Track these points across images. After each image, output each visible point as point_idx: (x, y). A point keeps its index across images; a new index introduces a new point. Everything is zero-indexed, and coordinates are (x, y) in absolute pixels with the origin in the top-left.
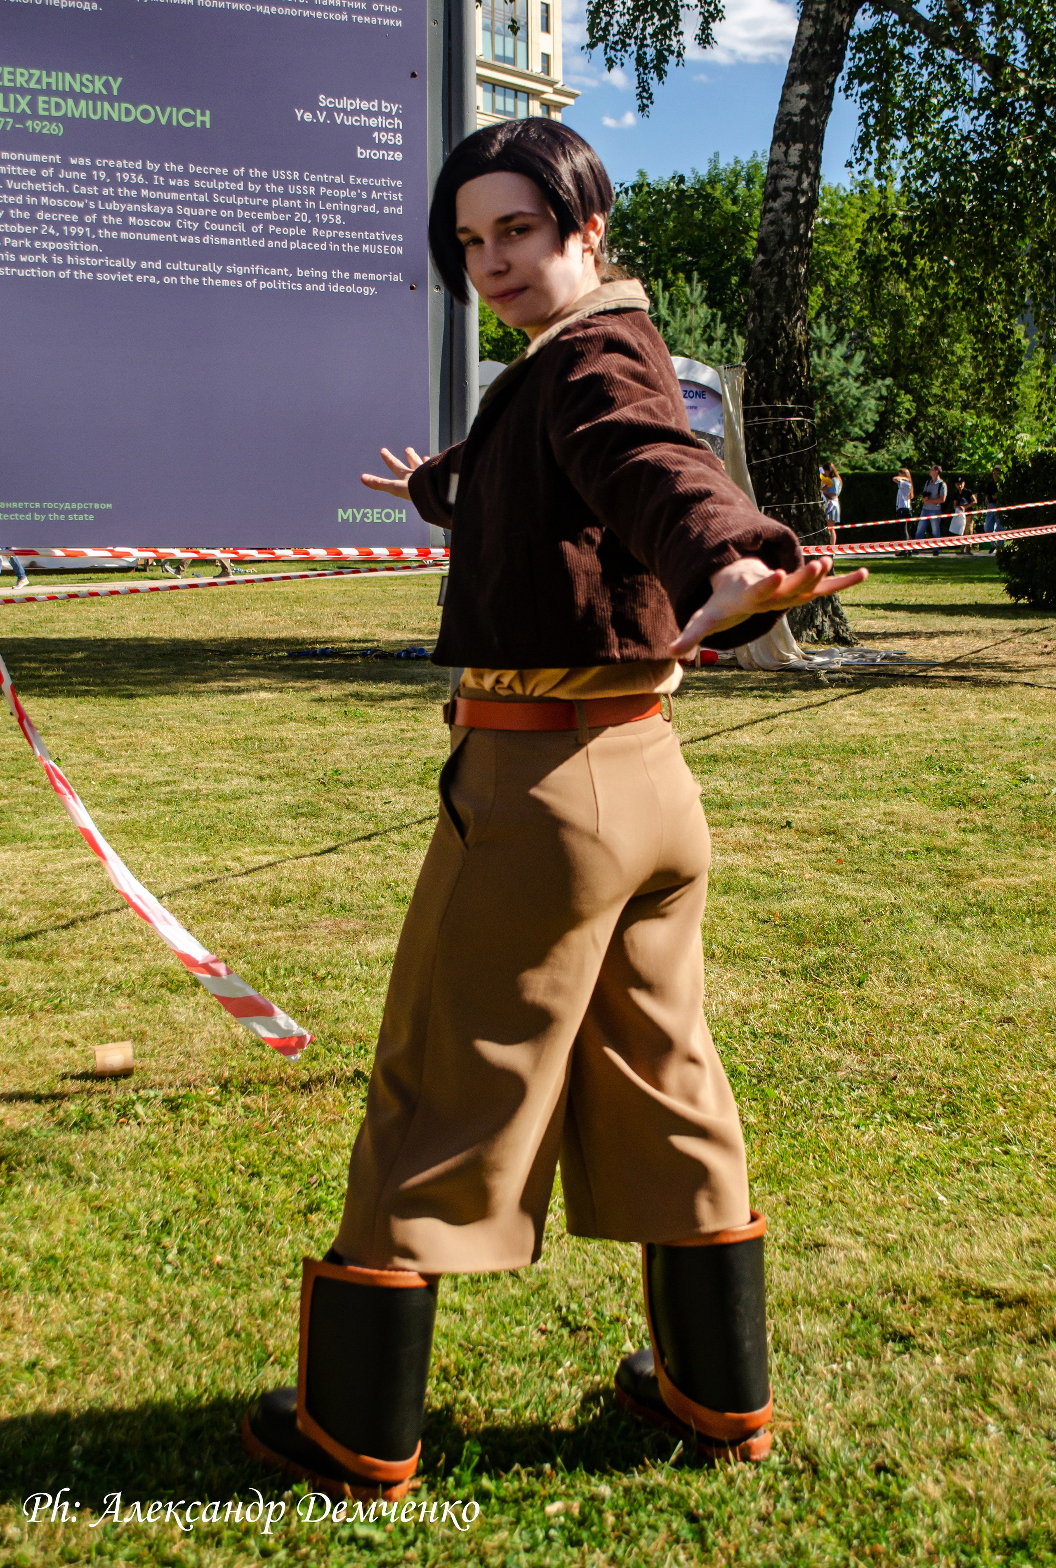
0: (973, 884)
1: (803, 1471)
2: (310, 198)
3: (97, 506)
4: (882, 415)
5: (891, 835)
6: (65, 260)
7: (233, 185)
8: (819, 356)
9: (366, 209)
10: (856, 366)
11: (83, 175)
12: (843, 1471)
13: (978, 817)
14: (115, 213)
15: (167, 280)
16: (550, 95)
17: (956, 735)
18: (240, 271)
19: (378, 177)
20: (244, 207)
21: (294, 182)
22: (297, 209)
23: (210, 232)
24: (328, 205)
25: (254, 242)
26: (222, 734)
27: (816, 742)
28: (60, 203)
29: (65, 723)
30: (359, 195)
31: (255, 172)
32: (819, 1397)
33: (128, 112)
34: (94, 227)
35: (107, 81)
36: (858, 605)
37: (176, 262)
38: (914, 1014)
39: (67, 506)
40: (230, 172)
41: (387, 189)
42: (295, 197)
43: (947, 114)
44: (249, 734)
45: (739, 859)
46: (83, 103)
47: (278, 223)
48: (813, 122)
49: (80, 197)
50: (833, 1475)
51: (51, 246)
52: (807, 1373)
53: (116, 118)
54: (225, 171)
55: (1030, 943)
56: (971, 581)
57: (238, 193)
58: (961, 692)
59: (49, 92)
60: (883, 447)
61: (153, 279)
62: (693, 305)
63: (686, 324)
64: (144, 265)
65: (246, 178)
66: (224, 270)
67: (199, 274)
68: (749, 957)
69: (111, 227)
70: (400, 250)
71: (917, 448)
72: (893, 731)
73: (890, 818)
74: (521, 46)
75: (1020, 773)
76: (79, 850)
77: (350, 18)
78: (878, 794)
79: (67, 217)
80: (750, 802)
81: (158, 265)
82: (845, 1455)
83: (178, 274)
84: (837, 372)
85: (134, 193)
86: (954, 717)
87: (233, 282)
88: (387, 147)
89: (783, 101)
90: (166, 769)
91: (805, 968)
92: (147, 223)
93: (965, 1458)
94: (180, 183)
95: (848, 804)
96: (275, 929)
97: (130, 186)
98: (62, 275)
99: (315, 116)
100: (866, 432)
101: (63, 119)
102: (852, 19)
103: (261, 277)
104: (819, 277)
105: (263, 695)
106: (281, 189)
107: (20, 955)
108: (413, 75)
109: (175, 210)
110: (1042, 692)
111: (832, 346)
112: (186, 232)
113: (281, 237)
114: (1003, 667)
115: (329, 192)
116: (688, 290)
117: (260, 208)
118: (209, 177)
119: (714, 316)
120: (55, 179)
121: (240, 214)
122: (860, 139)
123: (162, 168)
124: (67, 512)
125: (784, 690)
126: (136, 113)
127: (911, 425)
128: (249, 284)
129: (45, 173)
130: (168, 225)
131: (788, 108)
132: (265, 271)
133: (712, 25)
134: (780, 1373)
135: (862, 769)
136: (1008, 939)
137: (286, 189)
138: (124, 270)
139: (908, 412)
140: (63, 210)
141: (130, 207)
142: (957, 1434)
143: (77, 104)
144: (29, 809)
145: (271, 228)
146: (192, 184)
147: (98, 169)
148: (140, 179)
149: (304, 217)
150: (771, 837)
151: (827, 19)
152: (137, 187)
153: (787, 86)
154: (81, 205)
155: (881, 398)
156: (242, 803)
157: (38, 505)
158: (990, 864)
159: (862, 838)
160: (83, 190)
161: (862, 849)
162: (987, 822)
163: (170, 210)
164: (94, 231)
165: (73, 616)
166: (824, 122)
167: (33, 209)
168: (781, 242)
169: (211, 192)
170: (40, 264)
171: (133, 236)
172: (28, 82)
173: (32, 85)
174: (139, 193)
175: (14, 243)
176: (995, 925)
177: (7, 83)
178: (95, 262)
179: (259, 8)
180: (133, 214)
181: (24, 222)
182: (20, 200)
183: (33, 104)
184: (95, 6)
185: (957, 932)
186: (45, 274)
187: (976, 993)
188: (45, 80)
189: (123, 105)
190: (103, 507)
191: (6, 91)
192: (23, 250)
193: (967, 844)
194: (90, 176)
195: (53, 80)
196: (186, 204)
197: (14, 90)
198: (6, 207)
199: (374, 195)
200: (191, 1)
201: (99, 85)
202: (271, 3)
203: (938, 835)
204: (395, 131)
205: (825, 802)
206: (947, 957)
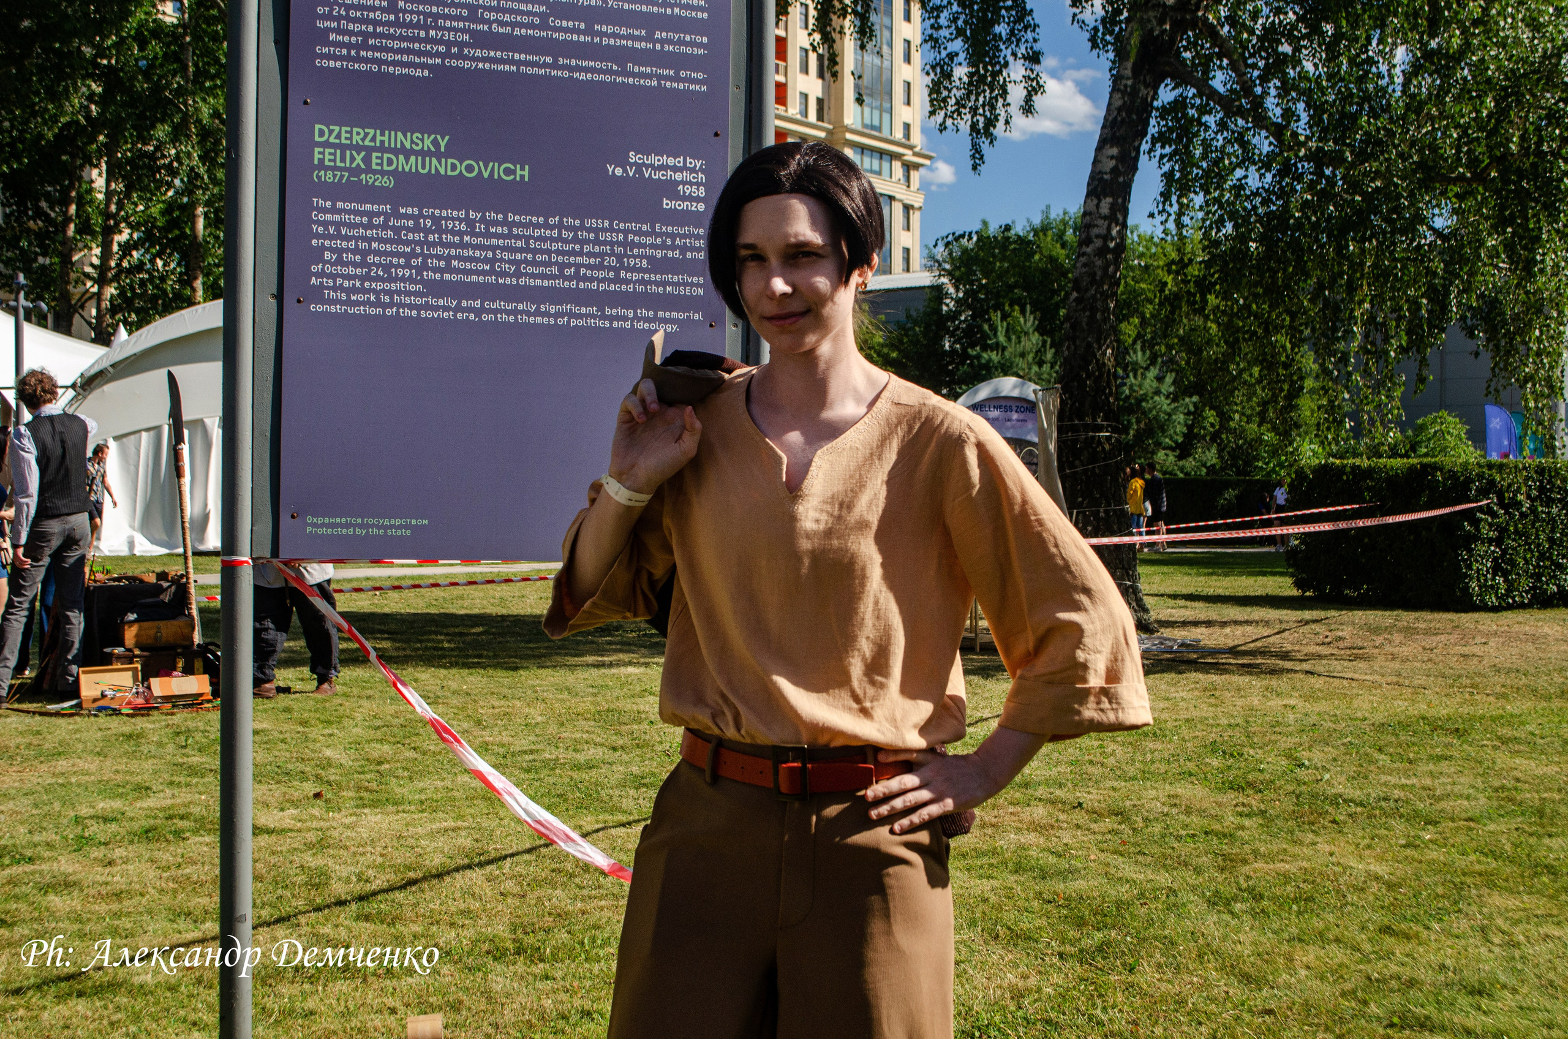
0: (1245, 869)
2: (619, 244)
3: (414, 522)
4: (1190, 428)
5: (1172, 817)
6: (392, 298)
7: (548, 232)
8: (1135, 377)
9: (670, 254)
10: (1168, 386)
11: (411, 223)
13: (1254, 802)
14: (439, 258)
15: (485, 317)
16: (909, 157)
17: (1239, 721)
18: (553, 309)
19: (682, 226)
20: (558, 252)
21: (604, 230)
22: (607, 254)
23: (526, 274)
24: (635, 251)
25: (566, 283)
26: (588, 706)
28: (389, 248)
29: (454, 693)
30: (664, 242)
31: (568, 221)
33: (454, 167)
34: (420, 270)
35: (436, 139)
36: (1162, 595)
37: (494, 301)
38: (1181, 1002)
39: (387, 522)
40: (546, 221)
41: (690, 236)
42: (605, 243)
43: (1239, 173)
44: (613, 706)
45: (1032, 838)
46: (413, 159)
47: (589, 267)
48: (1121, 179)
49: (407, 243)
51: (380, 286)
53: (442, 172)
54: (541, 220)
55: (1294, 931)
56: (1264, 574)
57: (553, 240)
58: (1247, 679)
59: (382, 149)
60: (1190, 455)
61: (472, 317)
62: (1026, 333)
63: (1020, 349)
64: (464, 303)
65: (560, 226)
66: (538, 308)
67: (515, 312)
68: (1030, 938)
69: (435, 270)
70: (701, 292)
71: (1220, 457)
72: (1183, 715)
73: (1173, 800)
74: (886, 116)
75: (1296, 759)
76: (441, 815)
77: (659, 84)
78: (1164, 776)
79: (395, 260)
80: (1047, 782)
81: (478, 304)
83: (496, 312)
84: (1151, 391)
85: (457, 239)
86: (1240, 702)
87: (546, 319)
88: (690, 198)
89: (1096, 162)
90: (532, 738)
91: (1081, 951)
92: (468, 266)
94: (499, 230)
95: (1137, 785)
96: (601, 898)
97: (454, 233)
98: (389, 312)
99: (625, 171)
100: (1176, 442)
101: (394, 173)
102: (1156, 93)
103: (572, 315)
104: (1136, 310)
105: (631, 670)
106: (592, 236)
107: (367, 918)
108: (716, 135)
109: (494, 254)
110: (1321, 680)
111: (1147, 369)
112: (505, 274)
113: (591, 279)
114: (1285, 656)
115: (636, 239)
116: (1022, 320)
117: (573, 253)
118: (527, 225)
119: (1044, 342)
120: (385, 227)
121: (554, 258)
122: (1162, 194)
123: (484, 216)
124: (386, 528)
126: (461, 168)
127: (1215, 437)
128: (560, 321)
129: (376, 221)
130: (487, 268)
131: (1099, 167)
132: (576, 310)
133: (1034, 98)
136: (1275, 926)
137: (597, 236)
138: (446, 309)
139: (1212, 425)
140: (392, 254)
141: (453, 252)
143: (407, 160)
144: (406, 774)
145: (583, 271)
146: (510, 230)
147: (425, 218)
149: (612, 261)
150: (1062, 817)
151: (1135, 92)
152: (461, 234)
153: (1099, 149)
154: (408, 250)
155: (1189, 413)
156: (594, 771)
157: (359, 521)
158: (1262, 849)
159: (1146, 820)
160: (410, 236)
161: (1146, 831)
162: (1263, 807)
163: (490, 254)
164: (419, 273)
165: (481, 594)
166: (1131, 180)
167: (364, 253)
168: (1093, 281)
169: (527, 238)
170: (368, 303)
171: (454, 278)
172: (363, 140)
173: (367, 143)
174: (462, 239)
175: (346, 284)
176: (1263, 911)
177: (344, 141)
178: (419, 301)
179: (576, 75)
180: (455, 258)
181: (355, 265)
182: (352, 244)
183: (367, 160)
184: (426, 73)
185: (1227, 917)
186: (373, 311)
187: (1240, 982)
188: (379, 138)
189: (450, 161)
190: (420, 522)
191: (343, 148)
192: (354, 290)
193: (1243, 828)
194: (417, 224)
195: (386, 139)
196: (504, 249)
197: (351, 147)
198: (339, 251)
199: (678, 241)
200: (514, 68)
201: (428, 142)
202: (587, 70)
203: (1217, 818)
204: (698, 184)
205: (1115, 784)
206: (1215, 944)
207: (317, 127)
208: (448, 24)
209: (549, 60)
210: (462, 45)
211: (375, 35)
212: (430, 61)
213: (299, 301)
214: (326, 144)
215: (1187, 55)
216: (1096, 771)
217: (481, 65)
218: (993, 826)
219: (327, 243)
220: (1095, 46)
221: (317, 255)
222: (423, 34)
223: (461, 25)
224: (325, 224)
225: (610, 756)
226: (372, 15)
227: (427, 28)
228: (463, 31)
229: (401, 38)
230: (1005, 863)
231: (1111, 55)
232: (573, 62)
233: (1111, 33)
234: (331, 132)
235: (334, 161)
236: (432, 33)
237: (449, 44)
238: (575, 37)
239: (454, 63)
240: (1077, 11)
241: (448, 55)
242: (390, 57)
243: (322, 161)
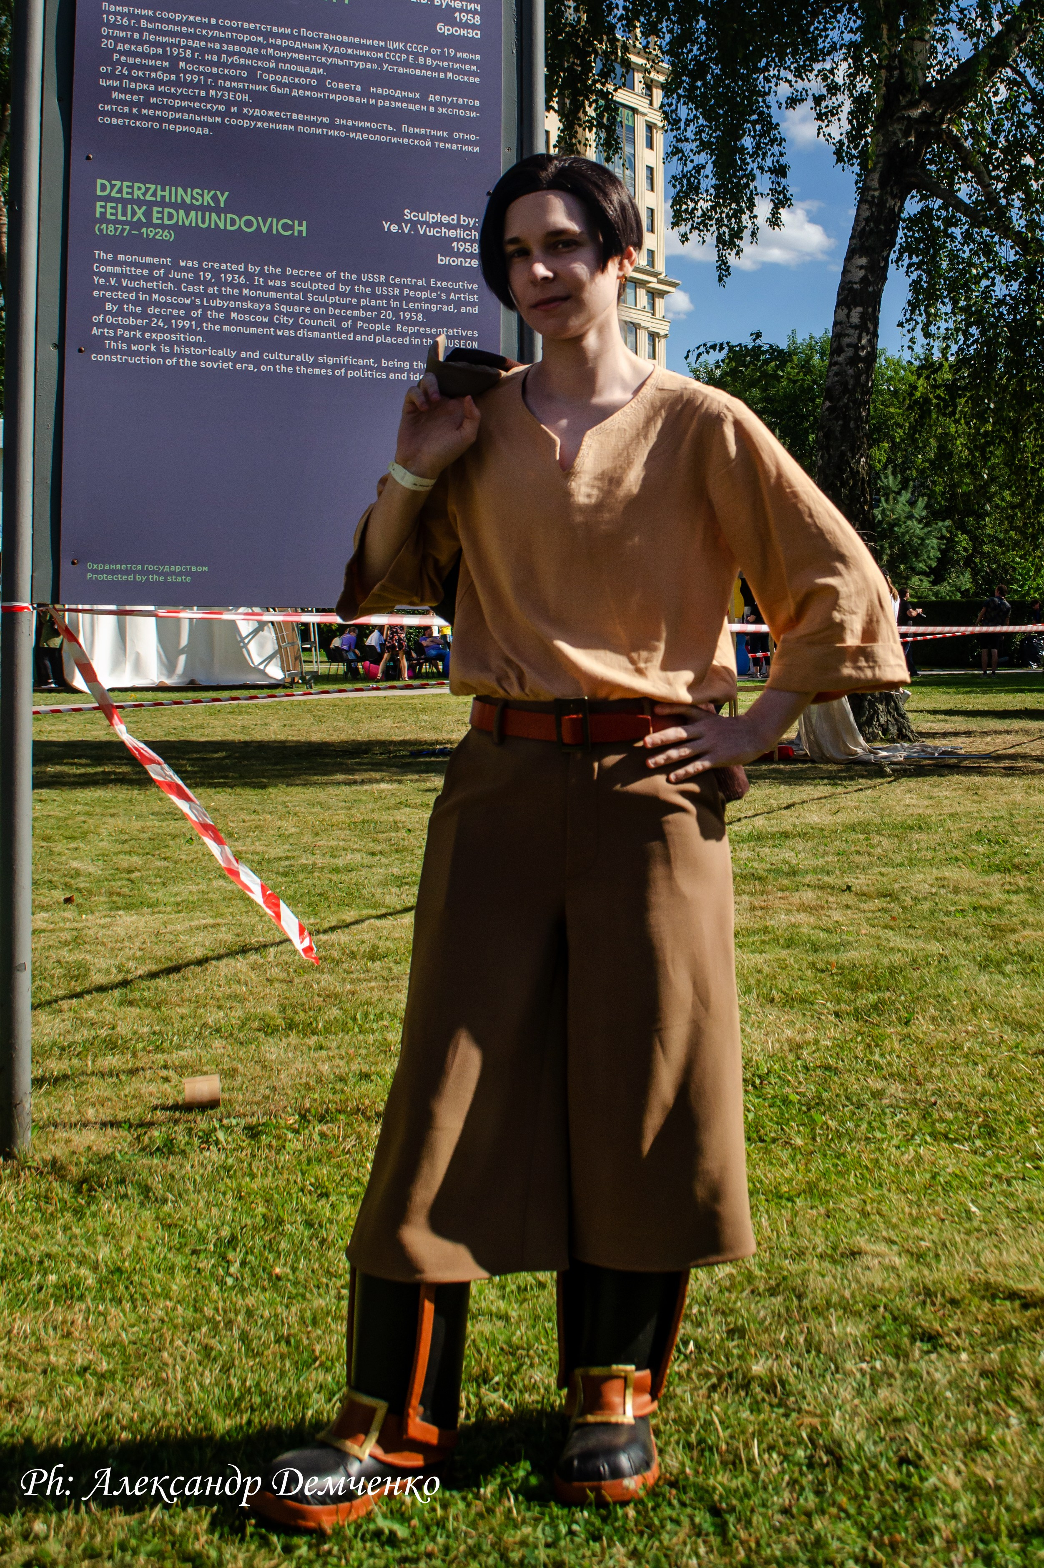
0: (1014, 937)
1: (827, 1464)
2: (395, 298)
3: (194, 569)
4: (943, 552)
5: (941, 896)
7: (325, 286)
8: (888, 501)
9: (445, 308)
10: (920, 510)
11: (191, 276)
12: (866, 1464)
13: (1022, 881)
14: (219, 310)
15: (264, 368)
16: (655, 284)
17: (1003, 813)
18: (331, 361)
19: (456, 281)
20: (336, 306)
21: (380, 284)
22: (383, 308)
23: (304, 327)
24: (411, 305)
25: (344, 336)
27: (878, 820)
28: (169, 299)
30: (439, 296)
31: (345, 275)
32: (846, 1393)
33: (233, 222)
34: (200, 321)
35: (215, 196)
36: (921, 711)
37: (272, 353)
38: (957, 1048)
39: (167, 569)
40: (323, 275)
41: (464, 291)
42: (381, 297)
43: (986, 282)
45: (802, 917)
46: (193, 213)
47: (365, 320)
48: (871, 289)
49: (187, 295)
50: (856, 1468)
51: (160, 337)
52: (837, 1371)
53: (222, 226)
54: (319, 274)
57: (330, 293)
58: (1009, 779)
59: (163, 204)
60: (945, 580)
61: (251, 367)
64: (243, 355)
65: (337, 280)
66: (316, 360)
67: (293, 363)
68: (806, 1001)
69: (215, 321)
70: (475, 345)
71: (975, 582)
72: (947, 810)
73: (941, 882)
77: (434, 145)
78: (931, 863)
79: (175, 312)
80: (815, 871)
81: (256, 355)
82: (870, 1448)
83: (274, 363)
84: (903, 515)
85: (236, 292)
86: (1003, 799)
87: (323, 371)
88: (464, 255)
89: (845, 272)
90: (287, 846)
92: (247, 318)
93: (986, 1450)
94: (278, 283)
95: (904, 871)
97: (233, 286)
98: (169, 362)
99: (401, 227)
100: (930, 567)
101: (175, 227)
102: (902, 205)
103: (349, 367)
105: (383, 786)
106: (368, 290)
107: (131, 1004)
109: (273, 307)
111: (899, 493)
112: (283, 327)
113: (368, 332)
115: (412, 293)
117: (350, 306)
118: (304, 279)
120: (165, 279)
121: (331, 311)
122: (910, 303)
123: (262, 270)
124: (166, 574)
125: (851, 779)
126: (240, 223)
127: (969, 561)
128: (338, 373)
129: (156, 273)
130: (266, 320)
131: (849, 277)
132: (353, 362)
133: (781, 211)
134: (811, 1372)
135: (918, 842)
137: (373, 290)
138: (226, 359)
139: (965, 549)
140: (172, 306)
141: (232, 304)
142: (979, 1428)
143: (187, 214)
145: (359, 324)
146: (288, 284)
147: (205, 271)
148: (242, 280)
149: (389, 315)
150: (831, 899)
151: (882, 203)
152: (240, 287)
153: (848, 259)
154: (188, 302)
155: (942, 538)
157: (139, 568)
158: (1031, 920)
159: (915, 899)
160: (191, 289)
161: (915, 908)
163: (268, 307)
164: (199, 324)
166: (881, 290)
167: (145, 305)
168: (845, 390)
169: (306, 292)
170: (149, 353)
171: (234, 329)
172: (144, 194)
173: (148, 197)
174: (241, 292)
175: (127, 334)
176: (1033, 971)
177: (125, 196)
178: (199, 352)
179: (352, 135)
180: (235, 310)
181: (136, 316)
182: (133, 296)
183: (148, 214)
184: (206, 131)
185: (999, 977)
186: (153, 361)
187: (1013, 1029)
188: (159, 193)
189: (229, 216)
190: (200, 569)
191: (125, 202)
192: (134, 340)
193: (1010, 903)
194: (197, 276)
195: (167, 194)
196: (283, 302)
197: (132, 201)
198: (120, 302)
199: (452, 296)
200: (292, 128)
201: (207, 198)
202: (363, 130)
203: (984, 895)
204: (472, 241)
205: (883, 870)
206: (988, 999)
207: (99, 181)
208: (228, 84)
209: (326, 120)
210: (241, 104)
211: (157, 94)
212: (210, 120)
213: (80, 351)
214: (108, 199)
215: (933, 168)
216: (863, 860)
217: (259, 124)
218: (762, 908)
219: (108, 294)
220: (840, 159)
221: (98, 306)
222: (203, 93)
223: (241, 85)
224: (107, 276)
225: (368, 860)
226: (153, 75)
227: (207, 88)
228: (243, 91)
229: (182, 97)
230: (776, 940)
231: (857, 169)
232: (350, 123)
233: (856, 148)
234: (113, 186)
235: (116, 214)
236: (212, 93)
237: (228, 103)
238: (351, 99)
239: (234, 122)
240: (824, 125)
241: (227, 114)
242: (171, 115)
243: (103, 214)
